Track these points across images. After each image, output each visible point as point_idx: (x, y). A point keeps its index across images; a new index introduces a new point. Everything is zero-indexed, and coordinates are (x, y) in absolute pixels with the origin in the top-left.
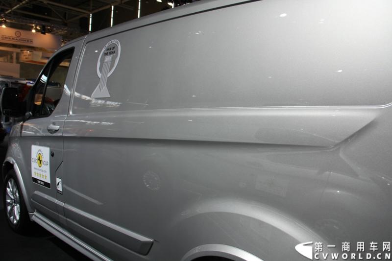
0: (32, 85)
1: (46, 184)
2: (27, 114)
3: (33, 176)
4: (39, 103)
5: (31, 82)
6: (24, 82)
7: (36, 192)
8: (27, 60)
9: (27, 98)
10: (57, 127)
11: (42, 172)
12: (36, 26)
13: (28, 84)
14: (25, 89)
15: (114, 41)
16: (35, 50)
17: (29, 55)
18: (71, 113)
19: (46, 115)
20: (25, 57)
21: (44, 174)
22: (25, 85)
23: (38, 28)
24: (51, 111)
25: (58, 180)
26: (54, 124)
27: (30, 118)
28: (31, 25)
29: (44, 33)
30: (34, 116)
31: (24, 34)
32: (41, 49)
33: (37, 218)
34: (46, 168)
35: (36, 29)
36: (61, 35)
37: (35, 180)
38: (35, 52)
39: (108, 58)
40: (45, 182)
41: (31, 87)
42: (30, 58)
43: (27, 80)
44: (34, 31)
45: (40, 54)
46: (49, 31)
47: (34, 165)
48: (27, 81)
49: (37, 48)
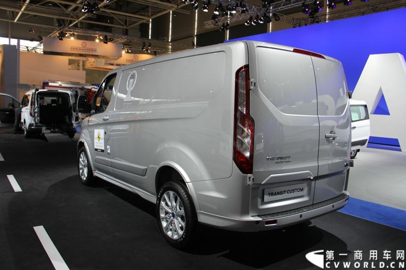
0: (97, 90)
1: (102, 151)
2: (92, 111)
3: (96, 147)
4: (98, 105)
5: (96, 87)
6: (89, 87)
7: (97, 157)
8: (91, 66)
9: (92, 102)
10: (107, 118)
11: (99, 144)
12: (99, 36)
13: (93, 89)
14: (90, 93)
15: (135, 71)
16: (98, 58)
17: (94, 62)
18: (115, 109)
19: (103, 111)
20: (90, 64)
21: (101, 145)
22: (90, 90)
23: (101, 38)
24: (106, 108)
25: (108, 147)
26: (106, 116)
27: (94, 114)
28: (95, 35)
29: (106, 43)
30: (96, 113)
31: (89, 44)
32: (103, 57)
33: (97, 174)
34: (102, 141)
35: (100, 39)
36: (120, 43)
37: (96, 150)
38: (99, 60)
39: (132, 80)
40: (101, 150)
41: (95, 92)
42: (95, 65)
43: (92, 85)
44: (97, 41)
45: (103, 61)
46: (111, 40)
47: (96, 141)
48: (92, 87)
49: (101, 56)
